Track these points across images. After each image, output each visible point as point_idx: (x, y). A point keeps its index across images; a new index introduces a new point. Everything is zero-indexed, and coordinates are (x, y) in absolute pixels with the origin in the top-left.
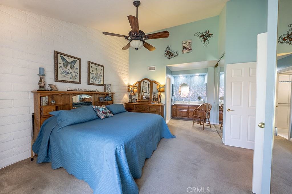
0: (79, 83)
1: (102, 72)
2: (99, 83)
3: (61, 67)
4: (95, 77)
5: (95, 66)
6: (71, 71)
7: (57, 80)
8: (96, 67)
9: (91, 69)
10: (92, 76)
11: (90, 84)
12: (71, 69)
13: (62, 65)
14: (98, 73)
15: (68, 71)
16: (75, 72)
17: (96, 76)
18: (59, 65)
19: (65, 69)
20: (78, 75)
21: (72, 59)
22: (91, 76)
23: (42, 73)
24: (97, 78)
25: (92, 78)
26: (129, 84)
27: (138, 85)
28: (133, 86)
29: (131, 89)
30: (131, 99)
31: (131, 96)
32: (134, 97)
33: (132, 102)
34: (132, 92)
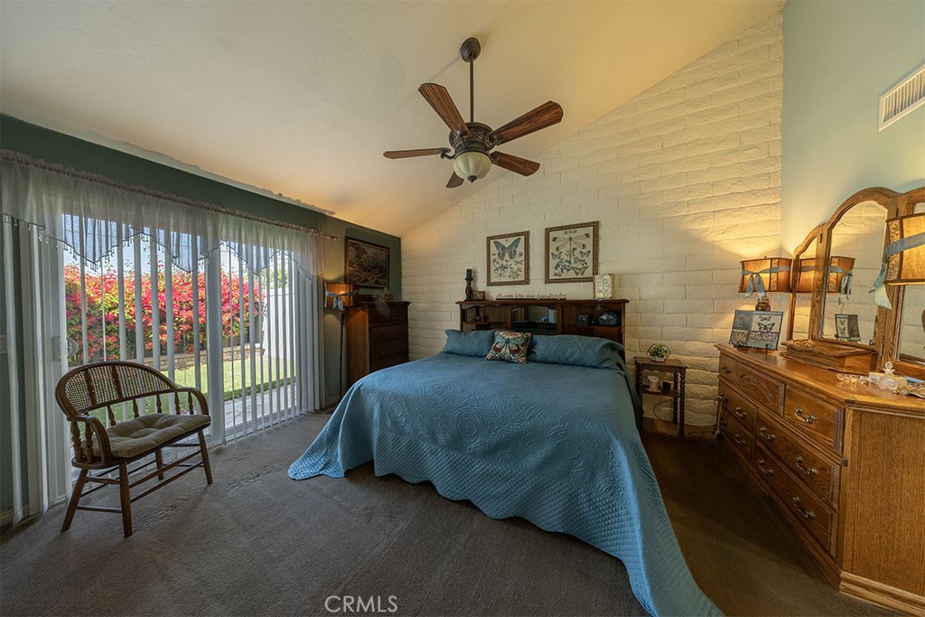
0: (527, 281)
1: (589, 243)
2: (577, 274)
3: (495, 260)
4: (566, 261)
5: (566, 233)
6: (512, 262)
7: (489, 284)
8: (567, 236)
9: (553, 246)
10: (557, 260)
11: (549, 283)
12: (511, 258)
13: (496, 257)
14: (574, 249)
15: (505, 264)
16: (517, 263)
17: (568, 258)
18: (492, 257)
19: (501, 262)
20: (522, 267)
21: (512, 240)
22: (553, 263)
23: (470, 276)
24: (572, 261)
25: (558, 266)
26: (781, 249)
27: (812, 251)
28: (771, 259)
29: (754, 276)
30: (747, 327)
31: (749, 313)
32: (765, 319)
33: (749, 345)
34: (761, 292)
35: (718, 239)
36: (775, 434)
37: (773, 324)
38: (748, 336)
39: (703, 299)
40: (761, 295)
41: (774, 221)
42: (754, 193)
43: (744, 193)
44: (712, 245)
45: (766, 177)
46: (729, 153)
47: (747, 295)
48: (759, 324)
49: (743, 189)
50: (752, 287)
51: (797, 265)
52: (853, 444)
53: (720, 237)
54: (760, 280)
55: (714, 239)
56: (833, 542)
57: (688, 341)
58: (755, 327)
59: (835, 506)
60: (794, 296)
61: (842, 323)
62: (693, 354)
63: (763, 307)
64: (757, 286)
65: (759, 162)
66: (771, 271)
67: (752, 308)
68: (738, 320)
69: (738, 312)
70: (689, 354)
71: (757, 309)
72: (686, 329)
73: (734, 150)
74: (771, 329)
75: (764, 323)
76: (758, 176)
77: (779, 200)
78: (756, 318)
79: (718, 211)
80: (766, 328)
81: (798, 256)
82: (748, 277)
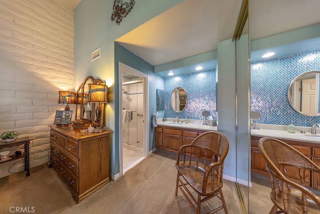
26: (74, 89)
27: (80, 91)
28: (69, 92)
29: (63, 97)
30: (61, 117)
31: (62, 112)
32: (67, 113)
33: (61, 124)
34: (66, 103)
35: (50, 80)
36: (65, 157)
37: (70, 115)
38: (61, 121)
39: (42, 106)
40: (66, 104)
41: (72, 79)
42: (65, 67)
43: (61, 66)
44: (47, 82)
45: (69, 63)
46: (55, 47)
47: (61, 104)
48: (65, 115)
49: (61, 64)
50: (63, 101)
51: (77, 95)
52: (81, 153)
53: (51, 80)
54: (65, 99)
55: (48, 80)
56: (77, 188)
57: (34, 126)
58: (64, 117)
59: (78, 175)
60: (77, 105)
61: (88, 113)
62: (37, 132)
63: (67, 109)
64: (64, 101)
65: (66, 56)
66: (69, 96)
67: (63, 109)
68: (57, 114)
69: (57, 111)
70: (34, 132)
71: (65, 110)
72: (32, 120)
73: (57, 47)
74: (69, 117)
75: (67, 115)
76: (66, 61)
77: (73, 73)
78: (64, 113)
79: (50, 69)
80: (67, 117)
81: (77, 92)
82: (61, 97)
